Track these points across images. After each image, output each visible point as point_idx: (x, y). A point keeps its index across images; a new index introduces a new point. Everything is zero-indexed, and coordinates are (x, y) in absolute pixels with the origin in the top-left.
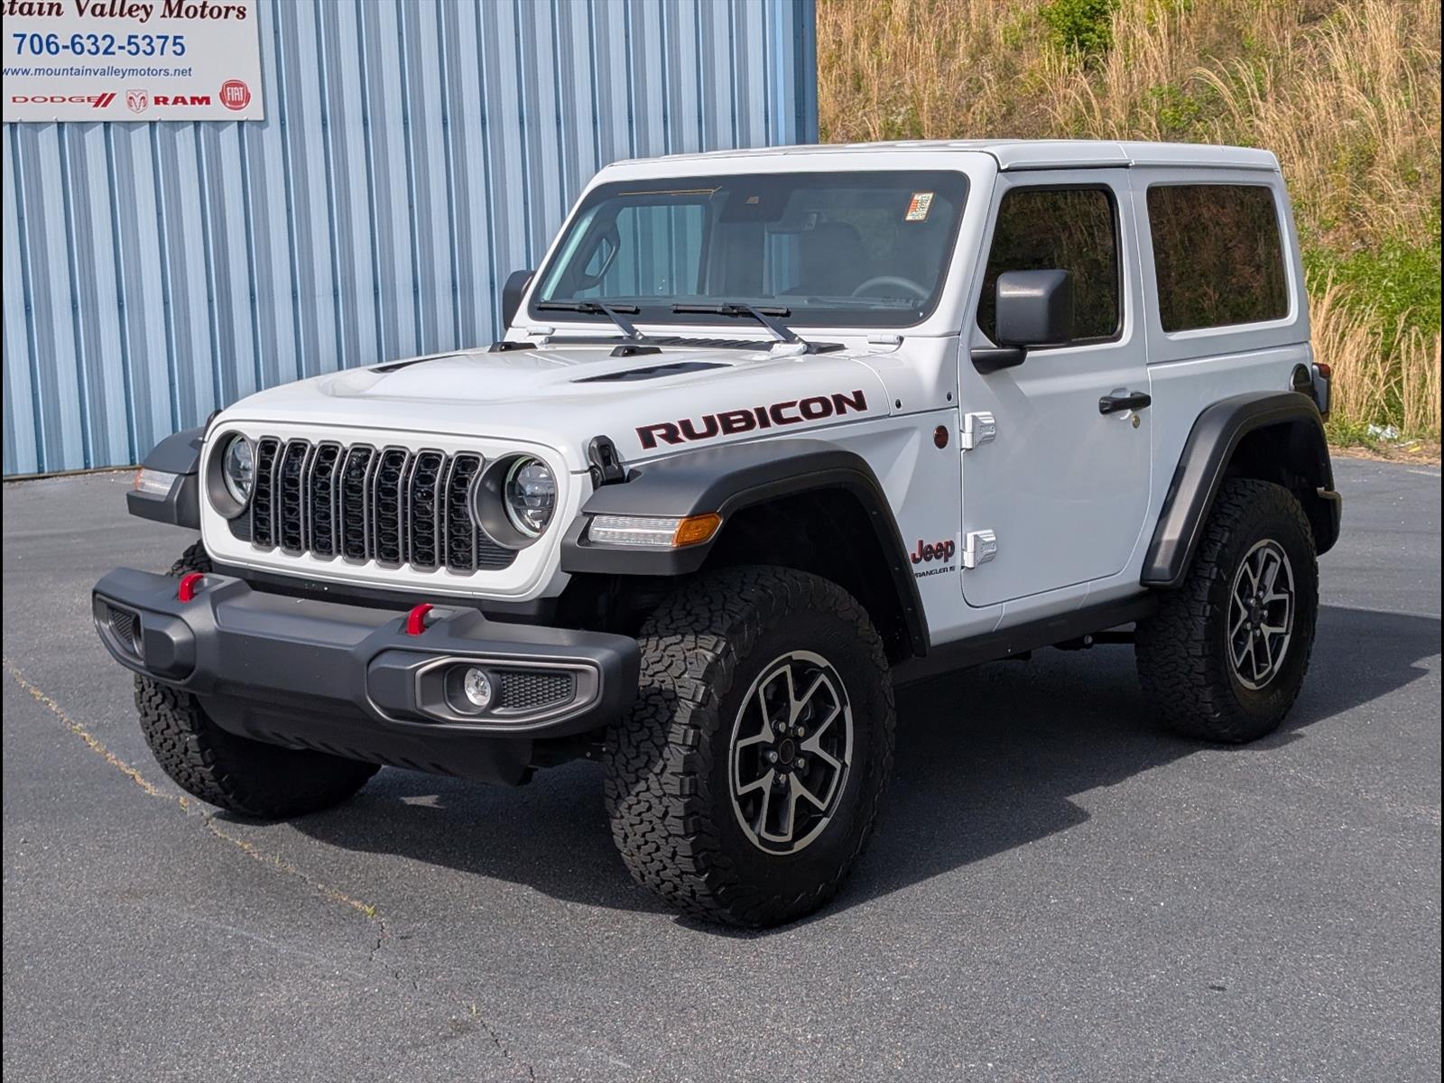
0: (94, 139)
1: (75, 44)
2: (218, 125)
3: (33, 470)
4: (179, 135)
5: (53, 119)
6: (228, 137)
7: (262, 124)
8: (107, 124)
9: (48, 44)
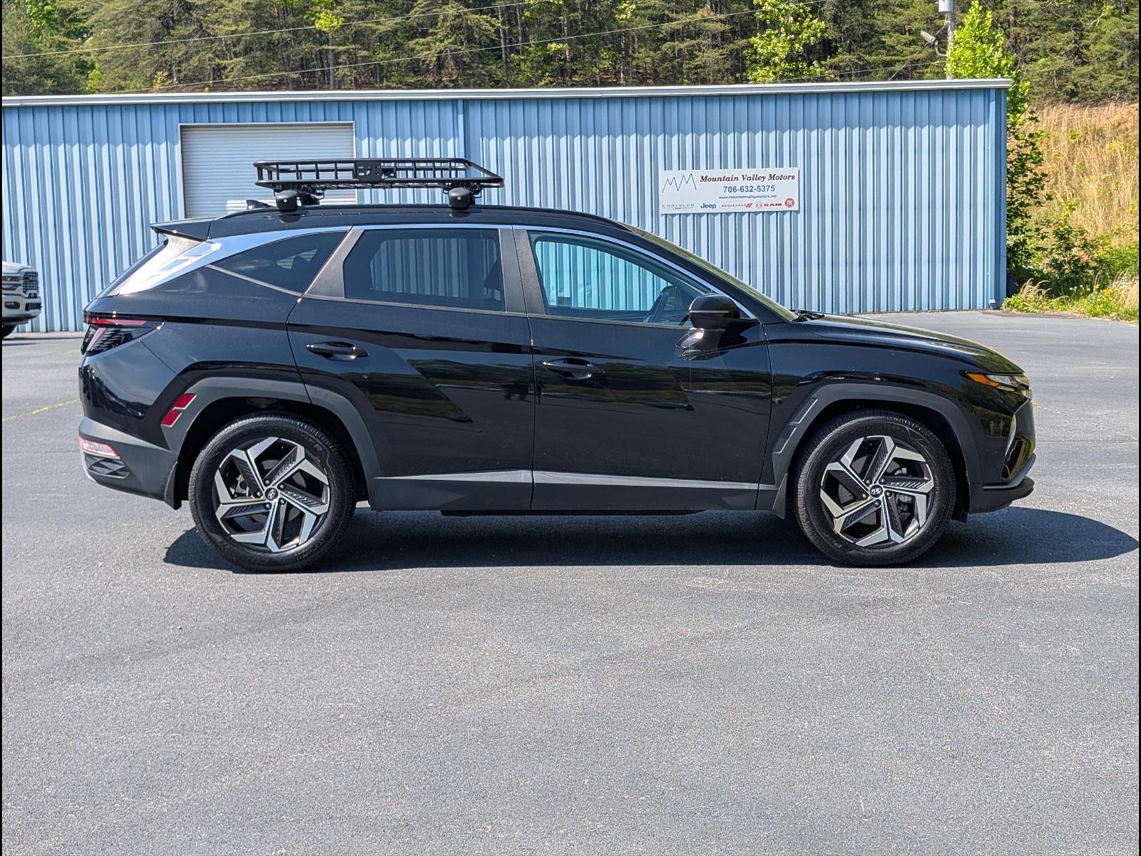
0: (745, 219)
1: (741, 189)
2: (784, 213)
4: (771, 216)
5: (733, 211)
6: (787, 217)
7: (798, 212)
8: (749, 213)
9: (734, 189)
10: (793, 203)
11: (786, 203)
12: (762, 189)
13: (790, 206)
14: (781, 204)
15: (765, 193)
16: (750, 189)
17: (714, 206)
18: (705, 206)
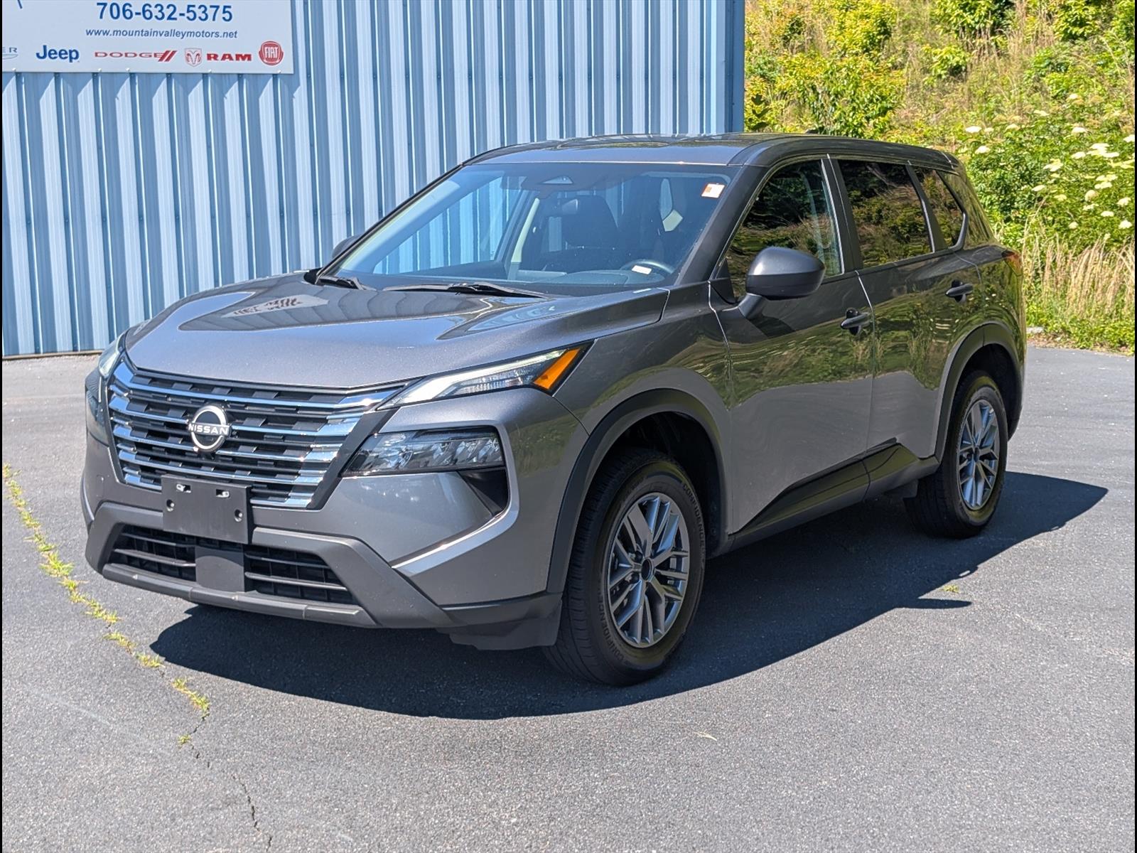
1: (145, 11)
2: (257, 78)
4: (226, 87)
5: (127, 70)
6: (266, 89)
7: (292, 78)
8: (169, 75)
9: (124, 11)
10: (281, 55)
11: (261, 54)
12: (199, 13)
13: (271, 61)
14: (249, 57)
15: (209, 26)
16: (167, 12)
17: (72, 55)
18: (47, 54)
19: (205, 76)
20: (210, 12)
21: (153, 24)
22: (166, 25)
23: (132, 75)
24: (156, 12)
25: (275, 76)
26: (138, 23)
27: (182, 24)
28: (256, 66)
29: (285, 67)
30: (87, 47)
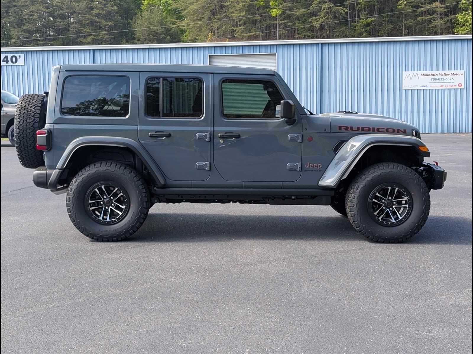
0: (440, 92)
1: (439, 79)
2: (457, 89)
3: (428, 132)
4: (452, 91)
5: (435, 88)
6: (459, 91)
7: (464, 89)
8: (442, 89)
9: (436, 79)
10: (462, 85)
11: (458, 85)
12: (448, 79)
13: (460, 86)
14: (456, 86)
15: (449, 81)
16: (442, 79)
17: (426, 86)
18: (423, 86)
19: (448, 89)
20: (450, 79)
21: (440, 81)
22: (442, 81)
23: (436, 89)
24: (441, 79)
25: (460, 89)
26: (438, 81)
27: (445, 81)
28: (457, 87)
29: (462, 87)
30: (429, 85)
